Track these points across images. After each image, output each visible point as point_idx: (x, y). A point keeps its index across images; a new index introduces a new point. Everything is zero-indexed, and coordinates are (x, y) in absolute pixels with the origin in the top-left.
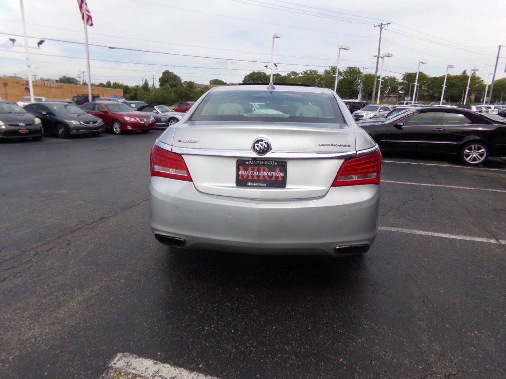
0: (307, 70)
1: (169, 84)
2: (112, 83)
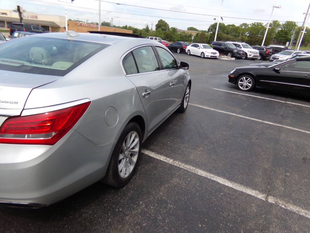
0: (255, 23)
1: (161, 29)
2: (128, 26)
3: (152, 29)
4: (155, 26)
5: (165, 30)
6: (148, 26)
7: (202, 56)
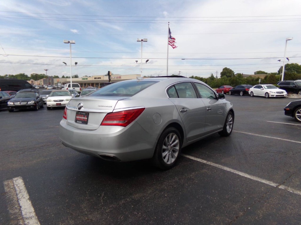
1: (226, 76)
2: (194, 77)
3: (217, 77)
4: (220, 74)
5: (230, 76)
6: (212, 74)
7: (267, 96)
